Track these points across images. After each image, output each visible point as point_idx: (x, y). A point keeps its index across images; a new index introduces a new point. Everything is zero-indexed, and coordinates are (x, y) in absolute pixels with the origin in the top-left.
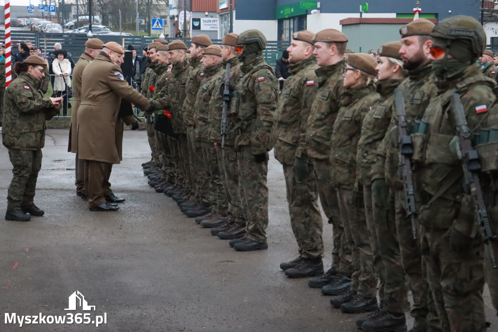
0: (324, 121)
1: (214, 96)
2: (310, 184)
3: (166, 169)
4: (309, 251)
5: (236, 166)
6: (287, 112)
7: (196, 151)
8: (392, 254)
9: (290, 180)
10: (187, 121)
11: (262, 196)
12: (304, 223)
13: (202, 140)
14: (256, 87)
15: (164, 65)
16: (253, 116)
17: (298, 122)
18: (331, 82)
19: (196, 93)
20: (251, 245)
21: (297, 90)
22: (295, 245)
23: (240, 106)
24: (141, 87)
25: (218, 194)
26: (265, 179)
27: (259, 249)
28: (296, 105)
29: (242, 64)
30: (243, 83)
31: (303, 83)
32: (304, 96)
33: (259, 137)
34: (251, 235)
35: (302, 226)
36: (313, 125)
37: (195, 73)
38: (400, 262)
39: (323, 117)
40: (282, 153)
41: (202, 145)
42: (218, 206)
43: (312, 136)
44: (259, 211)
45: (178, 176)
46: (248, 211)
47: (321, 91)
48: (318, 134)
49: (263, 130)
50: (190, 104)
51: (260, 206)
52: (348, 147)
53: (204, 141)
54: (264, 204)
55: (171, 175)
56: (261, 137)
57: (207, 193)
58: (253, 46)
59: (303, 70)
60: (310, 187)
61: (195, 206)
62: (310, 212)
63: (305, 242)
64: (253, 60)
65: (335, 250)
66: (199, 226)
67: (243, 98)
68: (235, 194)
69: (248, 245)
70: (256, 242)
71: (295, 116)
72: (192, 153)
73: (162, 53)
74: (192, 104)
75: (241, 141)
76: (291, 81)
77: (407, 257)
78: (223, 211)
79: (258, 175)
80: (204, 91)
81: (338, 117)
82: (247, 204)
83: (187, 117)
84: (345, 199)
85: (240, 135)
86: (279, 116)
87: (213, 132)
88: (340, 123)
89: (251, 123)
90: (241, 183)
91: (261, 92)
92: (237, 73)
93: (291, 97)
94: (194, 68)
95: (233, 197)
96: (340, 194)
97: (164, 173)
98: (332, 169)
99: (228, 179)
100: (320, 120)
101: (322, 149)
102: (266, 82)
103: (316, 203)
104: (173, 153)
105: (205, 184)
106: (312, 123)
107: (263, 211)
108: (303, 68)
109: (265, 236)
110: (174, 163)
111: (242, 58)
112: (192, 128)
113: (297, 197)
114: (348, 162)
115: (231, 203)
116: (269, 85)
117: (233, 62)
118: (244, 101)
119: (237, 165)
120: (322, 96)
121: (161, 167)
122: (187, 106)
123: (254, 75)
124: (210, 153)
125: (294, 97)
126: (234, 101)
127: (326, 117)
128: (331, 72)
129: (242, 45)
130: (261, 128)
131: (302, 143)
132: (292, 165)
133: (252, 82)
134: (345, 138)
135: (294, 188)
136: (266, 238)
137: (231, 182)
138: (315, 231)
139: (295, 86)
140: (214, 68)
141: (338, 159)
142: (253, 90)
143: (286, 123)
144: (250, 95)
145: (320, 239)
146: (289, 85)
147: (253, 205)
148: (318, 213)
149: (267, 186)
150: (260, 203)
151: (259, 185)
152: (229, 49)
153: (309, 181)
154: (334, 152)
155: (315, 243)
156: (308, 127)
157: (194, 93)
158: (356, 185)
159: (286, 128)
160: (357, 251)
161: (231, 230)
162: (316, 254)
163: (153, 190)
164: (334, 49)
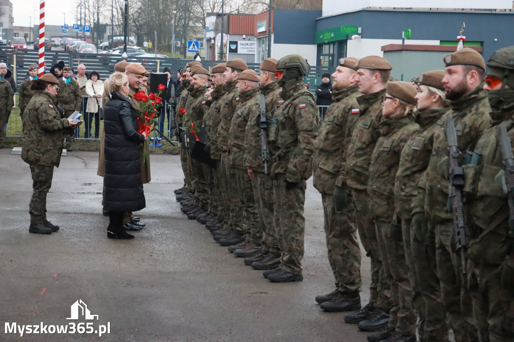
0: (364, 151)
1: (250, 121)
2: (349, 214)
3: (199, 196)
4: (346, 284)
5: (271, 195)
6: (329, 140)
7: (231, 178)
8: (433, 290)
9: (329, 210)
10: (222, 147)
11: (299, 226)
12: (342, 255)
13: (237, 167)
14: (297, 114)
15: (201, 89)
16: (293, 144)
17: (341, 151)
18: (373, 111)
19: (231, 118)
20: (285, 276)
21: (341, 118)
22: (331, 278)
23: (279, 133)
24: (176, 111)
25: (252, 223)
26: (302, 209)
27: (293, 281)
28: (339, 133)
29: (281, 90)
30: (284, 110)
31: (347, 111)
32: (348, 124)
33: (297, 165)
34: (286, 266)
35: (340, 258)
36: (353, 154)
37: (231, 98)
38: (441, 299)
39: (364, 146)
40: (322, 182)
41: (237, 172)
42: (252, 235)
43: (352, 166)
44: (295, 241)
45: (212, 203)
46: (284, 241)
47: (362, 119)
48: (358, 164)
49: (301, 158)
50: (225, 129)
51: (297, 236)
52: (386, 178)
53: (238, 168)
54: (301, 234)
55: (204, 201)
56: (300, 165)
57: (240, 221)
58: (294, 71)
59: (348, 98)
60: (349, 218)
61: (229, 234)
62: (349, 244)
63: (343, 275)
64: (294, 86)
65: (374, 284)
66: (232, 255)
67: (283, 125)
68: (270, 223)
69: (282, 276)
70: (291, 273)
71: (338, 144)
72: (226, 180)
73: (200, 77)
74: (227, 130)
75: (278, 168)
76: (336, 107)
77: (447, 294)
78: (257, 240)
79: (295, 205)
80: (239, 116)
81: (376, 147)
82: (283, 234)
83: (222, 143)
84: (383, 232)
85: (277, 162)
86: (320, 143)
87: (249, 159)
88: (379, 154)
89: (290, 151)
90: (277, 212)
91: (302, 119)
92: (275, 99)
93: (335, 125)
94: (229, 92)
95: (268, 226)
96: (378, 227)
97: (197, 199)
98: (370, 201)
99: (263, 208)
100: (361, 149)
101: (362, 179)
102: (307, 109)
103: (355, 234)
104: (207, 179)
105: (238, 211)
106: (353, 152)
107: (298, 242)
108: (347, 96)
109: (300, 267)
110: (207, 189)
111: (282, 84)
112: (227, 153)
113: (336, 227)
114: (387, 194)
115: (265, 232)
116: (311, 112)
117: (271, 87)
118: (284, 128)
119: (273, 194)
120: (364, 124)
121: (194, 193)
122: (222, 132)
123: (294, 101)
124: (244, 180)
125: (337, 125)
126: (273, 129)
127: (368, 146)
128: (373, 100)
129: (282, 70)
130: (300, 156)
131: (343, 172)
132: (332, 195)
133: (293, 109)
134: (383, 168)
135: (333, 218)
136: (301, 269)
137: (266, 210)
138: (353, 263)
139: (339, 114)
140: (249, 93)
141: (376, 191)
142: (294, 117)
143: (328, 151)
144: (290, 123)
145: (358, 272)
146: (333, 112)
147: (288, 235)
148: (357, 245)
149: (304, 215)
150: (297, 233)
151: (295, 215)
152: (267, 75)
153: (349, 211)
154: (372, 184)
155: (353, 276)
156: (348, 156)
157: (229, 118)
158: (395, 218)
159: (328, 156)
160: (396, 286)
161: (265, 260)
162: (353, 288)
163: (186, 216)
164: (378, 76)
